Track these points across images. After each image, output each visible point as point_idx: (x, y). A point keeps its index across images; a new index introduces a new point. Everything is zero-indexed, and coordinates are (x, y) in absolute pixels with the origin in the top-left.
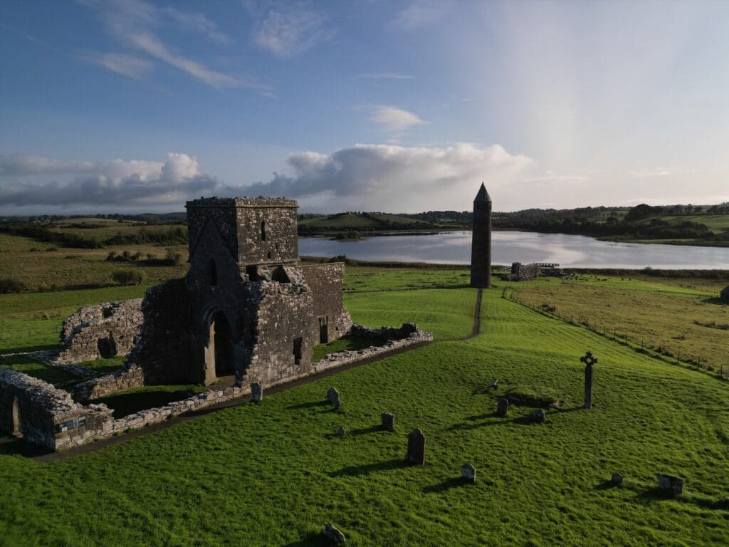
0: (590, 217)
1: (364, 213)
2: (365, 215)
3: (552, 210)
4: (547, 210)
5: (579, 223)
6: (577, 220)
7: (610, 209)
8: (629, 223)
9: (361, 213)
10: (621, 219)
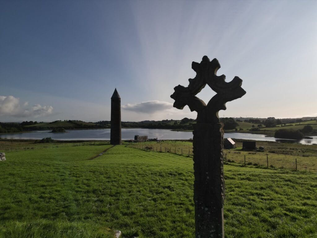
0: (168, 123)
1: (69, 121)
2: (70, 121)
3: (153, 121)
4: (152, 121)
5: (164, 125)
6: (163, 124)
7: (175, 121)
8: (182, 125)
9: (68, 120)
10: (178, 124)
